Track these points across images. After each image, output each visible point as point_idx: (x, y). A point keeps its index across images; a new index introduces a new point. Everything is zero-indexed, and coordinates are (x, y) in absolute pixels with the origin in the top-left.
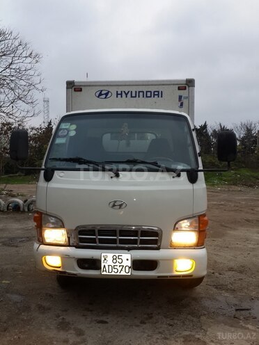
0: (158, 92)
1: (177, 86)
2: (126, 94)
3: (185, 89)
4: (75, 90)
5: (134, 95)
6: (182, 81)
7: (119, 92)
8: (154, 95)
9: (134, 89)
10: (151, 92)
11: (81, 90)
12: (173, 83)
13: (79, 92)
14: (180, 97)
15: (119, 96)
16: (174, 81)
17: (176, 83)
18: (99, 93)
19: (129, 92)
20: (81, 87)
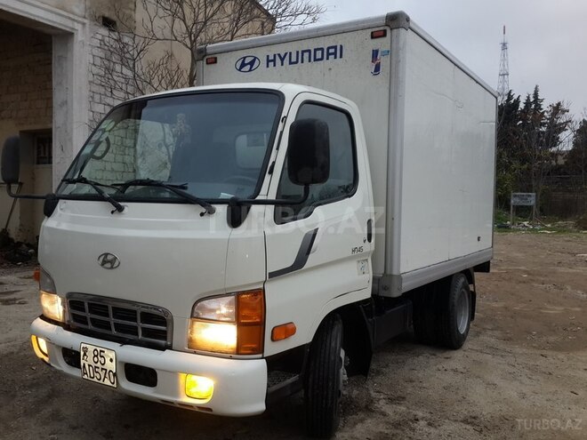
0: (335, 47)
1: (369, 31)
2: (282, 60)
3: (385, 35)
4: (207, 63)
5: (294, 59)
6: (378, 23)
7: (271, 58)
8: (328, 54)
9: (293, 48)
10: (322, 49)
11: (215, 61)
12: (361, 26)
13: (213, 65)
14: (375, 53)
15: (271, 64)
16: (364, 21)
17: (368, 25)
19: (286, 54)
20: (216, 56)
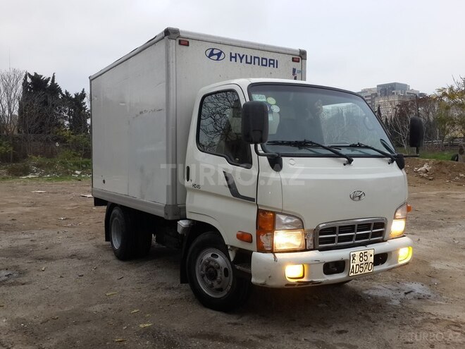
0: (273, 61)
1: (291, 57)
2: (241, 59)
3: (299, 62)
4: (180, 43)
5: (249, 61)
6: (296, 51)
7: (233, 55)
8: (270, 64)
9: (249, 53)
10: (266, 59)
11: (187, 44)
12: (287, 52)
13: (185, 47)
14: (294, 70)
15: (233, 59)
16: (289, 50)
17: (290, 52)
18: (209, 51)
19: (243, 55)
20: (188, 40)
